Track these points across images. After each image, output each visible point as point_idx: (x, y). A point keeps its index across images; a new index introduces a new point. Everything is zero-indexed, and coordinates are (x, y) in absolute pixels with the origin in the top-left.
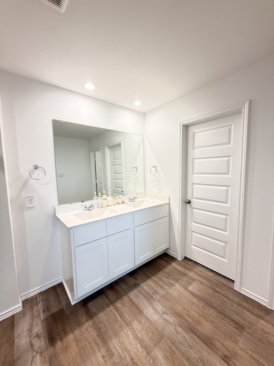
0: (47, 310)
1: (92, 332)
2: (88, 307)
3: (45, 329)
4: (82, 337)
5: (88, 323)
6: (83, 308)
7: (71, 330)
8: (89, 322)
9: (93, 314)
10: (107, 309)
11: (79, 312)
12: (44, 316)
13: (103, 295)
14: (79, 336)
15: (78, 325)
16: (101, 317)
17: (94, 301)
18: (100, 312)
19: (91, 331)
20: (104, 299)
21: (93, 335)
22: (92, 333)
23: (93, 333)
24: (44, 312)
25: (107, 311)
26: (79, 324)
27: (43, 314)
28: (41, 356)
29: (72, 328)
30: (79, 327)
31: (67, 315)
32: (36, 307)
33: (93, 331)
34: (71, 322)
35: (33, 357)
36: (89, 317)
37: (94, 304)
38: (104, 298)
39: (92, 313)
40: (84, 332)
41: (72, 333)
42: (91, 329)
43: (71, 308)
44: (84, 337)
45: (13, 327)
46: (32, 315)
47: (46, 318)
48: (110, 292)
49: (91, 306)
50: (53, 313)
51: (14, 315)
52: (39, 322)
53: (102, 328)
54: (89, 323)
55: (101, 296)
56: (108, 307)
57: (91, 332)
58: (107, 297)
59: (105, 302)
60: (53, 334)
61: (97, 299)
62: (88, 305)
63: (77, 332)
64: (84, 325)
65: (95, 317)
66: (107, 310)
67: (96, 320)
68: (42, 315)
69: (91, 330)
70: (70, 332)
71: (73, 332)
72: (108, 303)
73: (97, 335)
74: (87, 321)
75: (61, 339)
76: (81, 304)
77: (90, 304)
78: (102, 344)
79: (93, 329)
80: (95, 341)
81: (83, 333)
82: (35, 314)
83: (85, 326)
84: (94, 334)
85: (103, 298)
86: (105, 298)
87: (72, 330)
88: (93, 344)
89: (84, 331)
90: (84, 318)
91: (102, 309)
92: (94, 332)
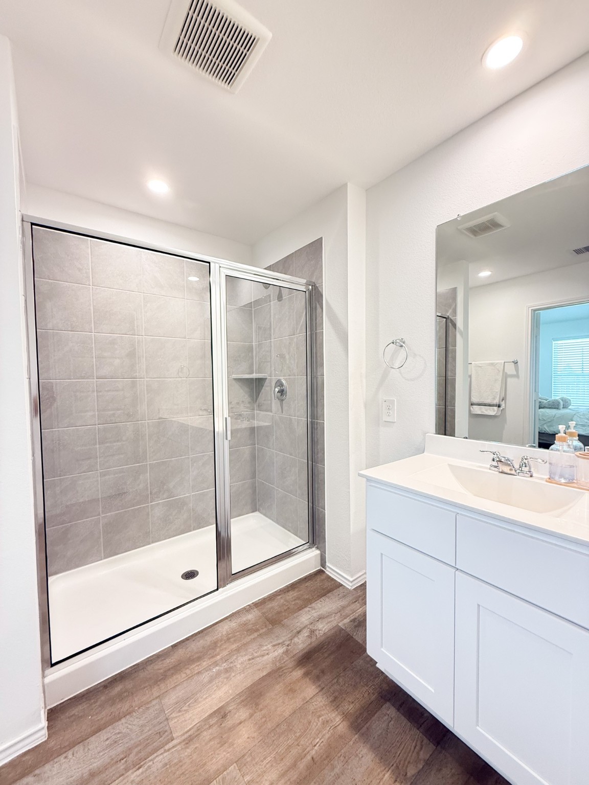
0: (356, 624)
1: (320, 739)
2: (379, 709)
3: (323, 638)
4: (310, 717)
5: (340, 722)
6: (376, 694)
7: (323, 686)
8: (344, 723)
9: (364, 729)
10: (387, 775)
11: (364, 689)
12: (344, 624)
13: (432, 747)
14: (313, 708)
15: (336, 698)
16: (361, 756)
17: (404, 721)
18: (375, 748)
19: (322, 737)
20: (418, 753)
21: (315, 746)
22: (318, 740)
23: (319, 744)
24: (351, 621)
25: (381, 775)
26: (336, 701)
27: (349, 621)
28: (283, 653)
29: (328, 687)
30: (331, 702)
31: (353, 664)
32: (358, 605)
33: (322, 742)
34: (341, 680)
35: (282, 644)
36: (357, 718)
37: (392, 722)
38: (421, 753)
39: (368, 725)
40: (320, 719)
41: (317, 691)
42: (327, 736)
43: (369, 665)
44: (310, 723)
45: (324, 595)
46: (344, 607)
47: (343, 630)
48: (453, 775)
49: (387, 714)
50: (353, 636)
51: (342, 585)
52: (334, 624)
53: (333, 769)
54: (340, 725)
55: (426, 741)
56: (394, 777)
57: (320, 736)
58: (428, 763)
59: (409, 762)
60: (316, 654)
61: (410, 730)
62: (388, 704)
63: (321, 701)
64: (336, 713)
65: (356, 736)
66: (384, 775)
67: (351, 743)
68: (347, 621)
69: (324, 735)
70: (319, 686)
71: (320, 691)
72: (409, 774)
73: (315, 757)
74: (346, 716)
75: (306, 674)
76: (385, 686)
77: (390, 711)
78: (295, 777)
79: (329, 738)
80: (301, 757)
81: (320, 716)
82: (348, 611)
83: (334, 715)
84: (316, 748)
85: (421, 749)
86: (424, 755)
87: (323, 689)
88: (294, 751)
89: (323, 717)
90: (352, 706)
91: (384, 755)
92: (322, 744)
